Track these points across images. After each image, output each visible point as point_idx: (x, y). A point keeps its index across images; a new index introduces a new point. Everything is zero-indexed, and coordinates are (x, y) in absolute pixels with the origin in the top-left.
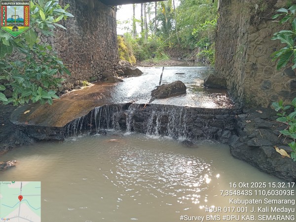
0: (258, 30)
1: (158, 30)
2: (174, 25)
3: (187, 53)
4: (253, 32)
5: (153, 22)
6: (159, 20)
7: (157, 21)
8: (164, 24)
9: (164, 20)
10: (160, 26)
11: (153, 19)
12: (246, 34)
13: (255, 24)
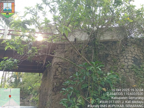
0: (56, 94)
1: (12, 83)
2: (21, 81)
3: (26, 96)
4: (54, 95)
5: (10, 78)
6: (13, 78)
7: (12, 78)
8: (16, 80)
9: (16, 78)
10: (13, 81)
11: (10, 77)
12: (51, 96)
13: (54, 91)
